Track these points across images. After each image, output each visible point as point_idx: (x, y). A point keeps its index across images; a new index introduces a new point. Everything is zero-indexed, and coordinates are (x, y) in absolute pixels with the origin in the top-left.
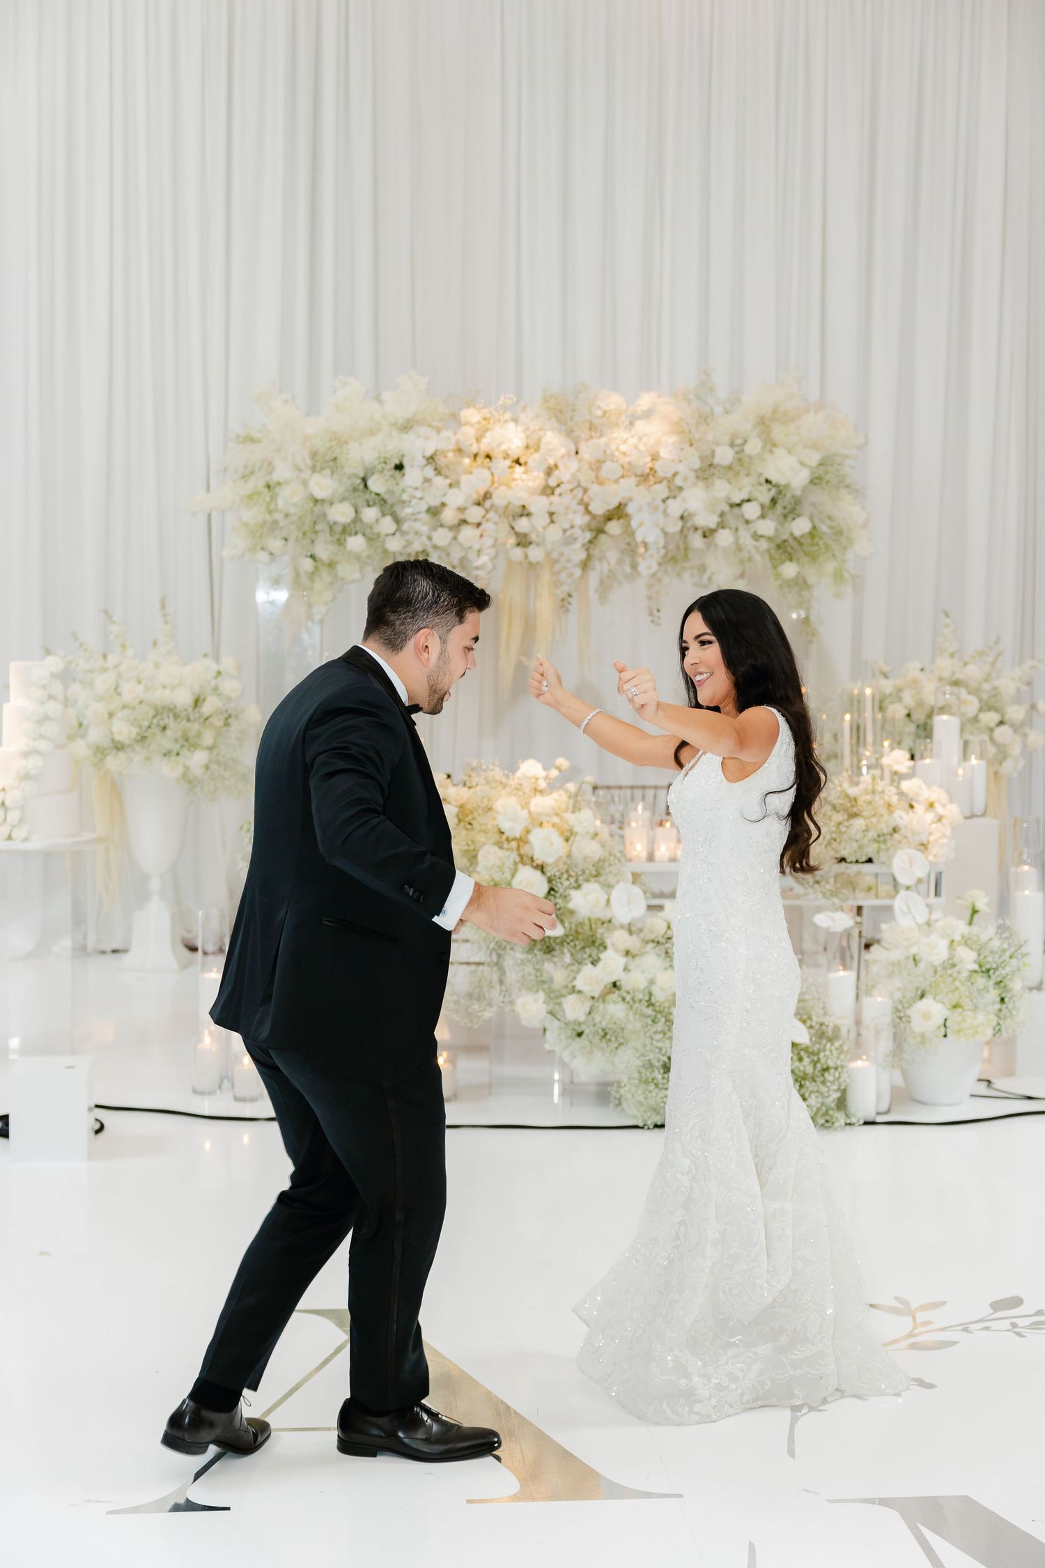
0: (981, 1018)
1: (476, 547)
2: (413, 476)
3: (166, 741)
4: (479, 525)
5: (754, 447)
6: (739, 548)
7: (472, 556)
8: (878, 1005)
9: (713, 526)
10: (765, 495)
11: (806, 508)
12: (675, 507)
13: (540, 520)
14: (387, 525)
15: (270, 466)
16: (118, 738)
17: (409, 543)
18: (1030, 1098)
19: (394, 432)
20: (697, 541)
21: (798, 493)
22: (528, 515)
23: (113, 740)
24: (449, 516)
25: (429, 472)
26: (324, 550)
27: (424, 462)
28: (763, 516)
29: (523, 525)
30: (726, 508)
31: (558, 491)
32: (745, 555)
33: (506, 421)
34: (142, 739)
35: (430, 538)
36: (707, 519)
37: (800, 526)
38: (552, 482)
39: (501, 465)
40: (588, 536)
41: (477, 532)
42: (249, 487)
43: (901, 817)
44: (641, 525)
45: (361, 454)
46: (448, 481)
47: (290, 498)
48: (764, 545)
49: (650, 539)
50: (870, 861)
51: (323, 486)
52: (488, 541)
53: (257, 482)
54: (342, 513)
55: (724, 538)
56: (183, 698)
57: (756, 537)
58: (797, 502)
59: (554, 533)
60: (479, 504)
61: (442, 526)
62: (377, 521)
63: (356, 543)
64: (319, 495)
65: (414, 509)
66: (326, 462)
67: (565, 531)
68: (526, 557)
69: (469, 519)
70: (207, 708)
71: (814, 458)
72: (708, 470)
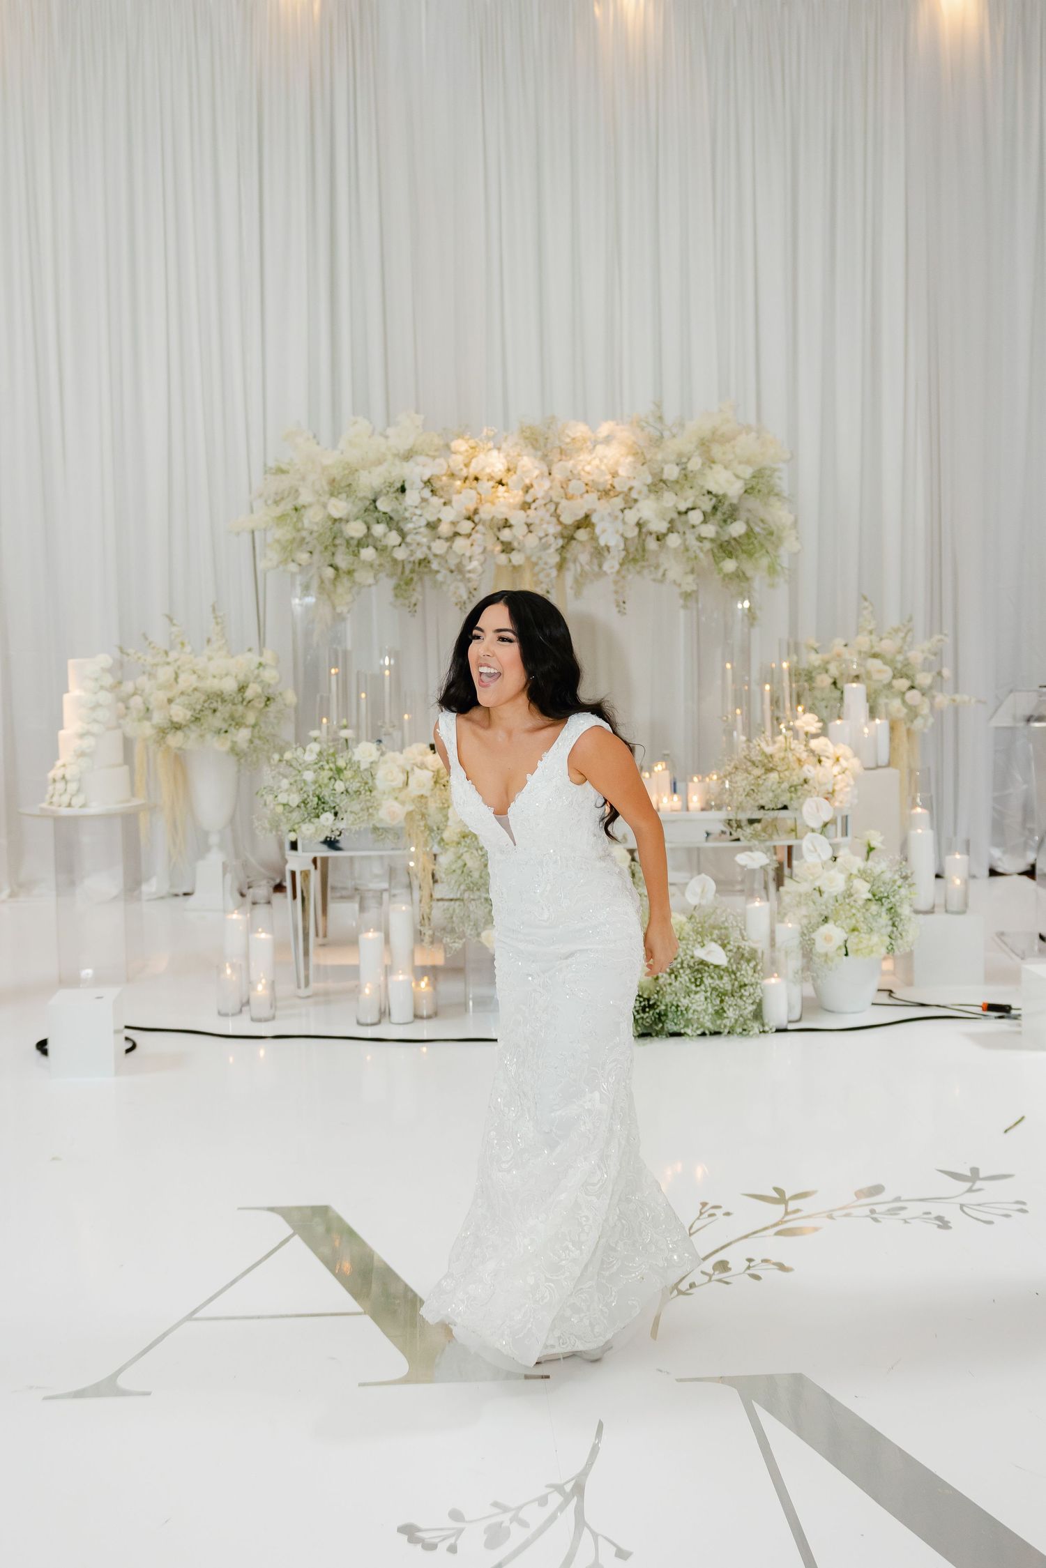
0: (875, 939)
1: (468, 554)
2: (412, 497)
3: (217, 722)
4: (469, 536)
5: (695, 464)
6: (686, 549)
7: (465, 562)
8: (789, 930)
9: (664, 530)
10: (707, 505)
11: (743, 514)
12: (632, 516)
13: (520, 530)
14: (394, 538)
15: (296, 492)
16: (175, 719)
17: (412, 553)
18: (922, 1005)
19: (397, 462)
20: (652, 544)
21: (735, 501)
22: (510, 526)
23: (172, 722)
24: (444, 529)
25: (427, 493)
26: (342, 561)
27: (422, 485)
28: (705, 522)
29: (506, 535)
30: (675, 515)
31: (533, 506)
32: (691, 554)
33: (490, 450)
34: (196, 720)
35: (429, 548)
36: (660, 526)
37: (738, 529)
38: (529, 499)
40: (560, 542)
41: (468, 542)
42: (278, 511)
43: (810, 770)
44: (604, 531)
45: (370, 480)
46: (442, 501)
47: (313, 518)
48: (707, 545)
49: (612, 543)
50: (785, 808)
51: (339, 507)
52: (477, 550)
53: (287, 506)
54: (356, 529)
55: (673, 540)
56: (229, 685)
57: (701, 539)
58: (734, 508)
59: (532, 541)
60: (468, 519)
61: (439, 537)
62: (385, 535)
63: (368, 553)
64: (336, 515)
65: (415, 524)
66: (339, 487)
67: (540, 539)
68: (510, 561)
69: (461, 532)
70: (249, 694)
71: (747, 472)
72: (658, 485)
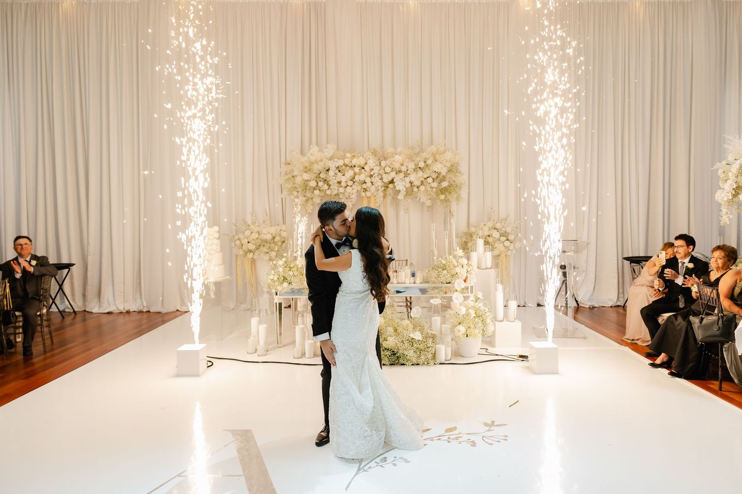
0: (477, 331)
1: (352, 192)
2: (331, 173)
3: (265, 250)
4: (352, 186)
5: (429, 162)
6: (427, 191)
7: (351, 195)
8: (447, 327)
9: (419, 185)
10: (434, 176)
11: (447, 179)
12: (407, 180)
13: (369, 184)
14: (326, 187)
15: (292, 171)
16: (250, 248)
17: (333, 192)
18: (497, 355)
19: (327, 160)
20: (415, 189)
21: (444, 175)
22: (366, 183)
23: (249, 250)
24: (343, 184)
25: (337, 171)
26: (309, 194)
27: (335, 168)
28: (433, 182)
29: (364, 186)
30: (423, 179)
31: (373, 176)
32: (429, 193)
33: (359, 157)
34: (258, 248)
35: (338, 190)
36: (417, 183)
37: (445, 184)
38: (372, 173)
39: (357, 170)
40: (383, 188)
41: (351, 188)
42: (287, 177)
43: (458, 270)
44: (398, 185)
45: (317, 168)
46: (342, 174)
47: (298, 180)
48: (434, 190)
49: (401, 189)
50: (449, 283)
51: (306, 176)
52: (355, 191)
53: (290, 176)
54: (313, 184)
55: (422, 188)
56: (269, 237)
57: (432, 188)
58: (444, 177)
59: (373, 188)
60: (351, 180)
61: (342, 187)
62: (322, 186)
63: (317, 192)
64: (306, 179)
65: (333, 182)
66: (307, 170)
67: (376, 187)
68: (366, 195)
69: (349, 185)
70: (276, 240)
71: (449, 165)
72: (418, 169)
